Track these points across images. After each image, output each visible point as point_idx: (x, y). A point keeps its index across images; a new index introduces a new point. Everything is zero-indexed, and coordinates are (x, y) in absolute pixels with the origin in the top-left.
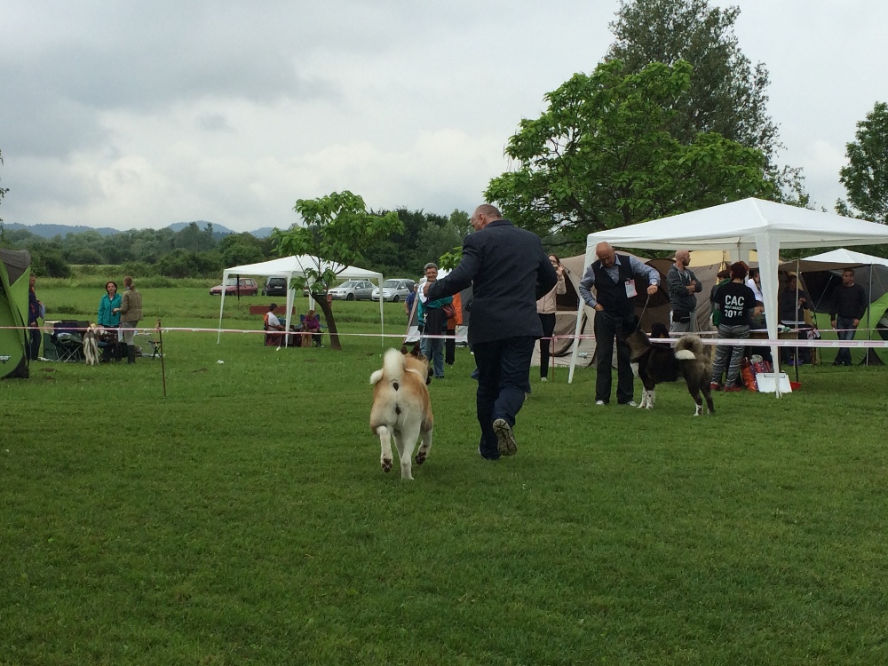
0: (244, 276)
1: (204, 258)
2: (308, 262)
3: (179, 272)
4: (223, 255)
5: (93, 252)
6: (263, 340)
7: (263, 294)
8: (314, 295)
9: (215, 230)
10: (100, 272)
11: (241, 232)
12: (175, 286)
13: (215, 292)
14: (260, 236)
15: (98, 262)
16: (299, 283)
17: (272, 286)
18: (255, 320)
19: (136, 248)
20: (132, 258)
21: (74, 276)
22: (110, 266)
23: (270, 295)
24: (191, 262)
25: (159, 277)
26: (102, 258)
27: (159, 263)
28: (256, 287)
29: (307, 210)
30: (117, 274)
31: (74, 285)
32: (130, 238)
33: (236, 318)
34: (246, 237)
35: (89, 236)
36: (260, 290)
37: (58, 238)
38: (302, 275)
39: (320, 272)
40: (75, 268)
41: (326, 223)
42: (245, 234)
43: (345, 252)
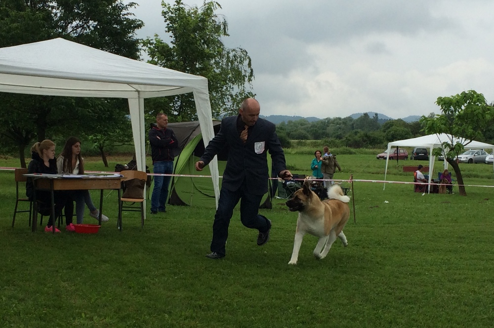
0: (401, 147)
1: (372, 136)
2: (445, 138)
3: (357, 145)
4: (386, 133)
5: (304, 132)
6: (413, 188)
7: (411, 159)
8: (448, 160)
9: (379, 118)
10: (309, 145)
11: (396, 119)
12: (355, 153)
13: (380, 157)
14: (409, 121)
15: (307, 138)
16: (438, 152)
17: (417, 153)
18: (407, 175)
19: (330, 129)
20: (327, 135)
21: (293, 147)
22: (314, 141)
23: (416, 160)
24: (365, 138)
25: (344, 147)
26: (309, 136)
27: (344, 139)
28: (407, 154)
29: (445, 104)
30: (319, 145)
31: (293, 152)
32: (327, 123)
33: (395, 174)
34: (400, 122)
35: (301, 122)
36: (409, 156)
37: (283, 124)
38: (440, 146)
39: (452, 145)
40: (293, 142)
41: (457, 112)
42: (400, 120)
43: (470, 130)
